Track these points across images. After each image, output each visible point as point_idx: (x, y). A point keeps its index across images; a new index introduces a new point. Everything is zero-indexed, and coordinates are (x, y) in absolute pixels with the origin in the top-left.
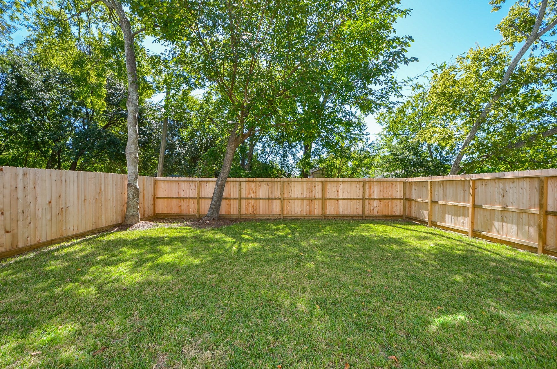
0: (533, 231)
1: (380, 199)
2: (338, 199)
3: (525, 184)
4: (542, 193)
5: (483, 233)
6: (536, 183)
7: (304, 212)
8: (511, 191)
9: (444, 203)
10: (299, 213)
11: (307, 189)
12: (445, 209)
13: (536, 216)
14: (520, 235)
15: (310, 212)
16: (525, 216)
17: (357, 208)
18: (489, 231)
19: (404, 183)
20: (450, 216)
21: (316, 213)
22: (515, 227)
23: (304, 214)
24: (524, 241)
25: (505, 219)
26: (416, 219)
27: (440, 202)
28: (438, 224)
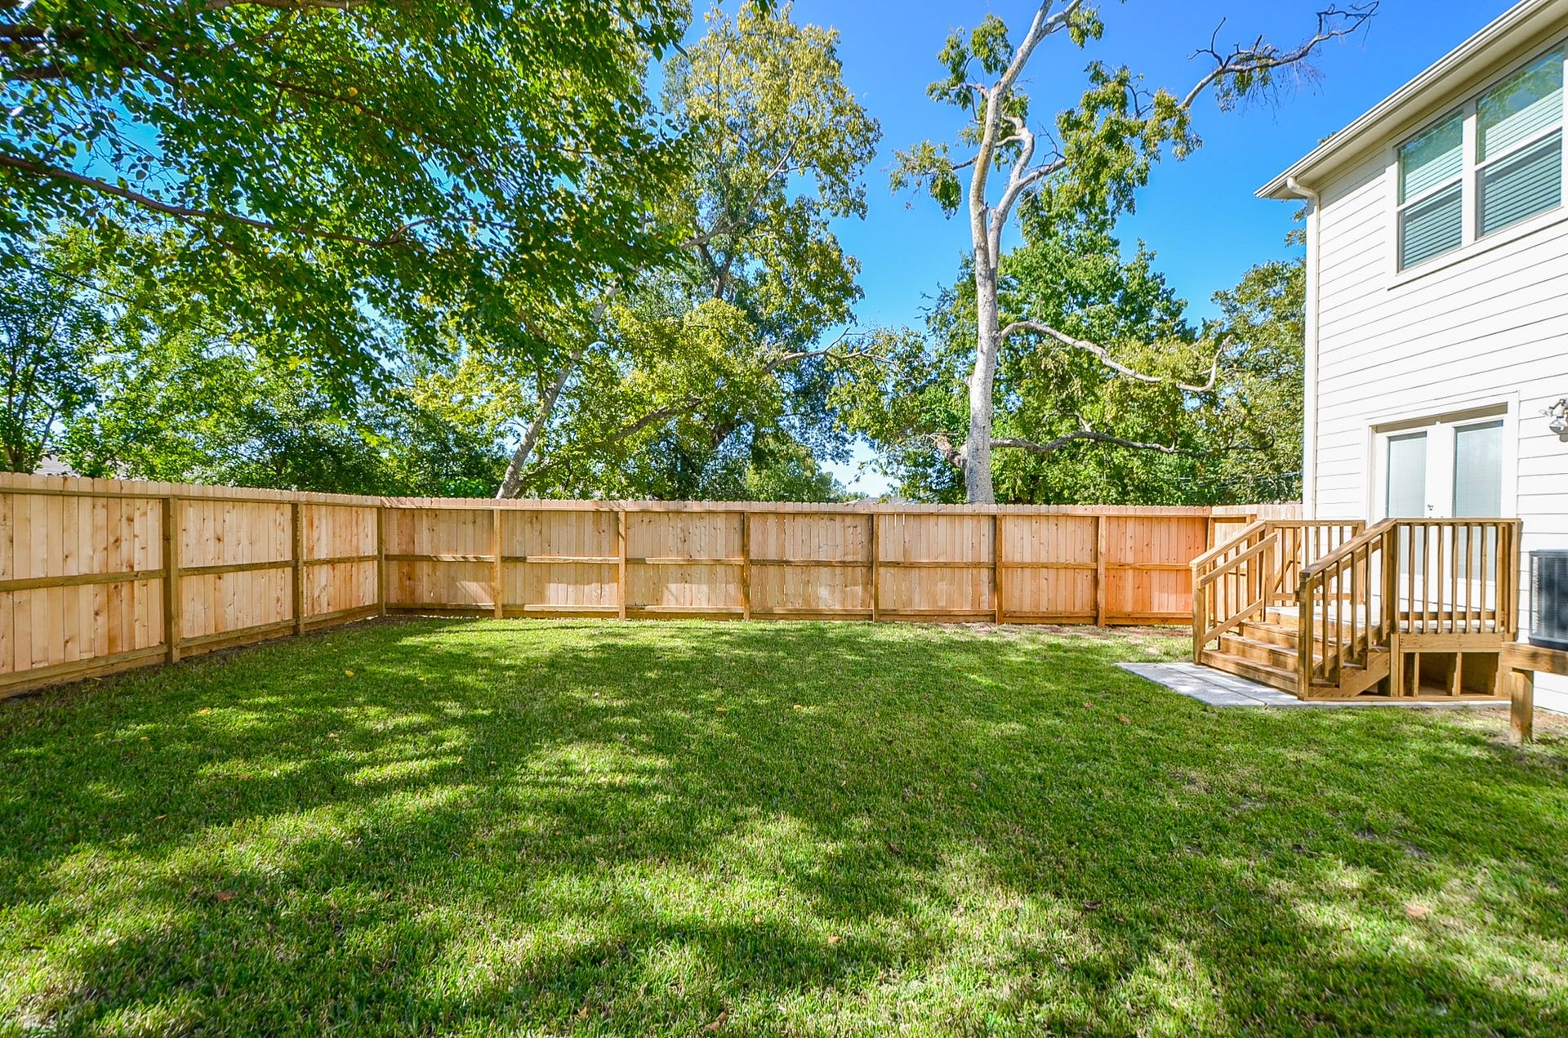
0: (734, 589)
1: (332, 562)
2: (218, 571)
3: (720, 522)
4: (745, 533)
5: (648, 608)
6: (736, 522)
7: (85, 646)
8: (697, 531)
9: (546, 558)
10: (57, 656)
11: (95, 529)
12: (547, 572)
13: (736, 568)
14: (713, 598)
15: (111, 641)
16: (720, 569)
17: (278, 600)
18: (658, 601)
19: (380, 510)
20: (562, 586)
21: (140, 643)
22: (704, 588)
23: (86, 656)
24: (721, 606)
25: (688, 578)
26: (444, 610)
27: (530, 559)
28: (527, 608)
